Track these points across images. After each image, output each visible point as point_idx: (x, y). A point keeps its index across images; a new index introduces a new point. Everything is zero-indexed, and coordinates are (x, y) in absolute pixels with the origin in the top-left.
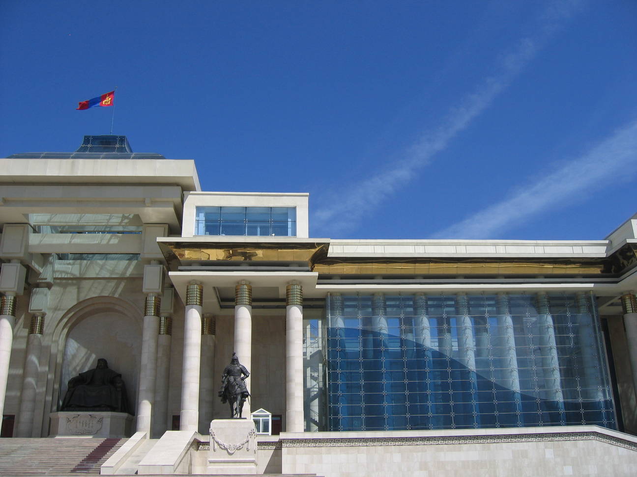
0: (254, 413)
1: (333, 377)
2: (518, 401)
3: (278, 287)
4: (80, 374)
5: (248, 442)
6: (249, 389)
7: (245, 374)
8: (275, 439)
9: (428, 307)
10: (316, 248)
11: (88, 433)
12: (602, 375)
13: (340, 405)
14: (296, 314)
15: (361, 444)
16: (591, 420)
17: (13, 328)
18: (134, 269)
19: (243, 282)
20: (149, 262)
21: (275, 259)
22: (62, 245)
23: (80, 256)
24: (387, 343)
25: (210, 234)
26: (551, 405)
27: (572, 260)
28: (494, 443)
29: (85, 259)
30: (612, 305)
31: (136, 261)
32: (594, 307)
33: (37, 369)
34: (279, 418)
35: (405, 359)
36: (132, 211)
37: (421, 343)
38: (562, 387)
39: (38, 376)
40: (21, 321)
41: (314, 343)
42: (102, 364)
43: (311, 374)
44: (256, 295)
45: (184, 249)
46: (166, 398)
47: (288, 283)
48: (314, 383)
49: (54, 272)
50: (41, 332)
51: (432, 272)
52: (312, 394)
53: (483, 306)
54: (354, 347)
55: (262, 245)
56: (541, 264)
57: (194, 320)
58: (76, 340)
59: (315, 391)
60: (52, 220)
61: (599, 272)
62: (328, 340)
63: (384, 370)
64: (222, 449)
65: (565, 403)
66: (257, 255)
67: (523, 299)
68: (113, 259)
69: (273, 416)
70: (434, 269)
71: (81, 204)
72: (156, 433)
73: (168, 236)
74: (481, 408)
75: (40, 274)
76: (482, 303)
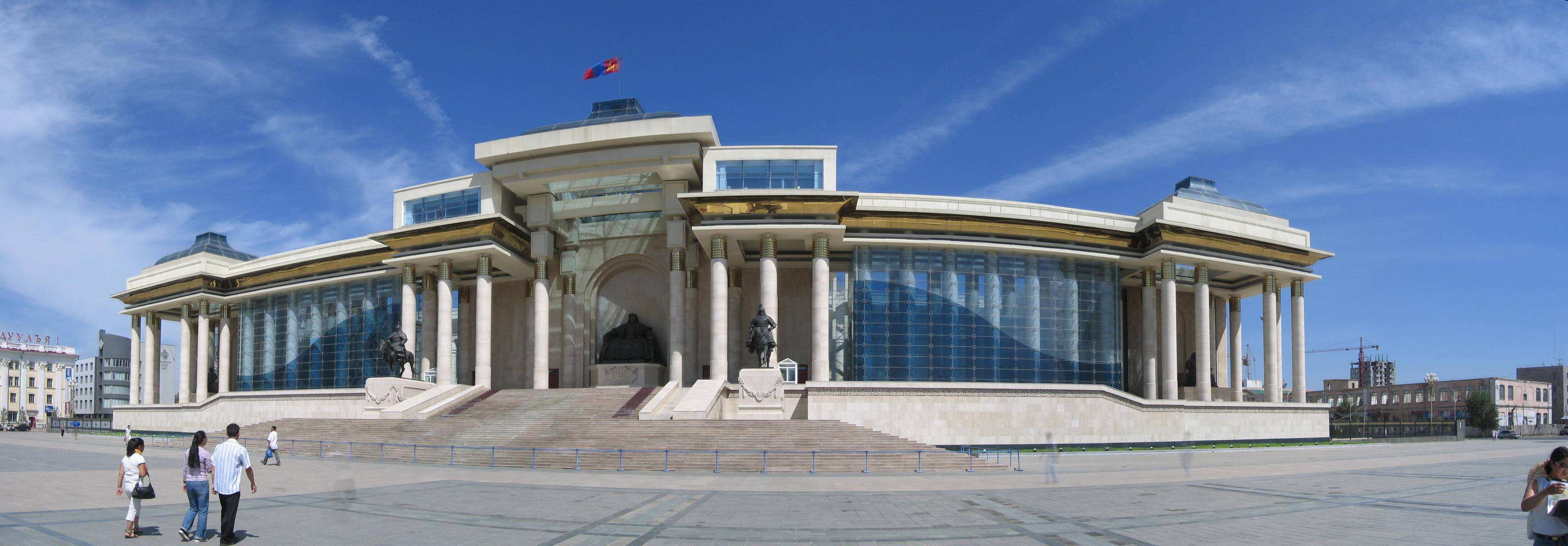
0: (781, 363)
1: (859, 328)
2: (1037, 359)
3: (804, 240)
4: (613, 329)
5: (775, 390)
6: (775, 339)
7: (771, 325)
8: (802, 387)
9: (957, 263)
10: (844, 201)
11: (625, 383)
12: (1115, 340)
13: (865, 356)
14: (822, 266)
15: (884, 393)
16: (1100, 380)
17: (548, 291)
18: (656, 225)
19: (768, 235)
20: (671, 218)
21: (801, 212)
22: (584, 209)
23: (602, 218)
24: (913, 296)
25: (732, 188)
26: (1067, 365)
27: (1102, 231)
28: (1012, 396)
29: (607, 220)
30: (1133, 277)
31: (658, 218)
32: (1116, 278)
33: (573, 325)
34: (805, 368)
35: (931, 313)
36: (649, 170)
37: (948, 298)
38: (1079, 348)
39: (575, 333)
40: (555, 283)
41: (840, 295)
42: (633, 318)
43: (837, 326)
44: (781, 247)
45: (705, 204)
46: (696, 349)
47: (814, 235)
48: (840, 334)
49: (579, 234)
50: (574, 292)
51: (964, 229)
52: (838, 345)
53: (1012, 266)
54: (881, 300)
55: (787, 198)
56: (1073, 231)
57: (720, 273)
58: (607, 297)
59: (841, 342)
60: (572, 187)
61: (1127, 246)
62: (854, 292)
63: (909, 323)
64: (750, 396)
65: (1080, 363)
66: (782, 208)
67: (1052, 262)
68: (635, 218)
69: (798, 366)
70: (966, 226)
71: (598, 168)
72: (688, 382)
73: (689, 192)
74: (1002, 364)
75: (567, 238)
76: (1011, 263)
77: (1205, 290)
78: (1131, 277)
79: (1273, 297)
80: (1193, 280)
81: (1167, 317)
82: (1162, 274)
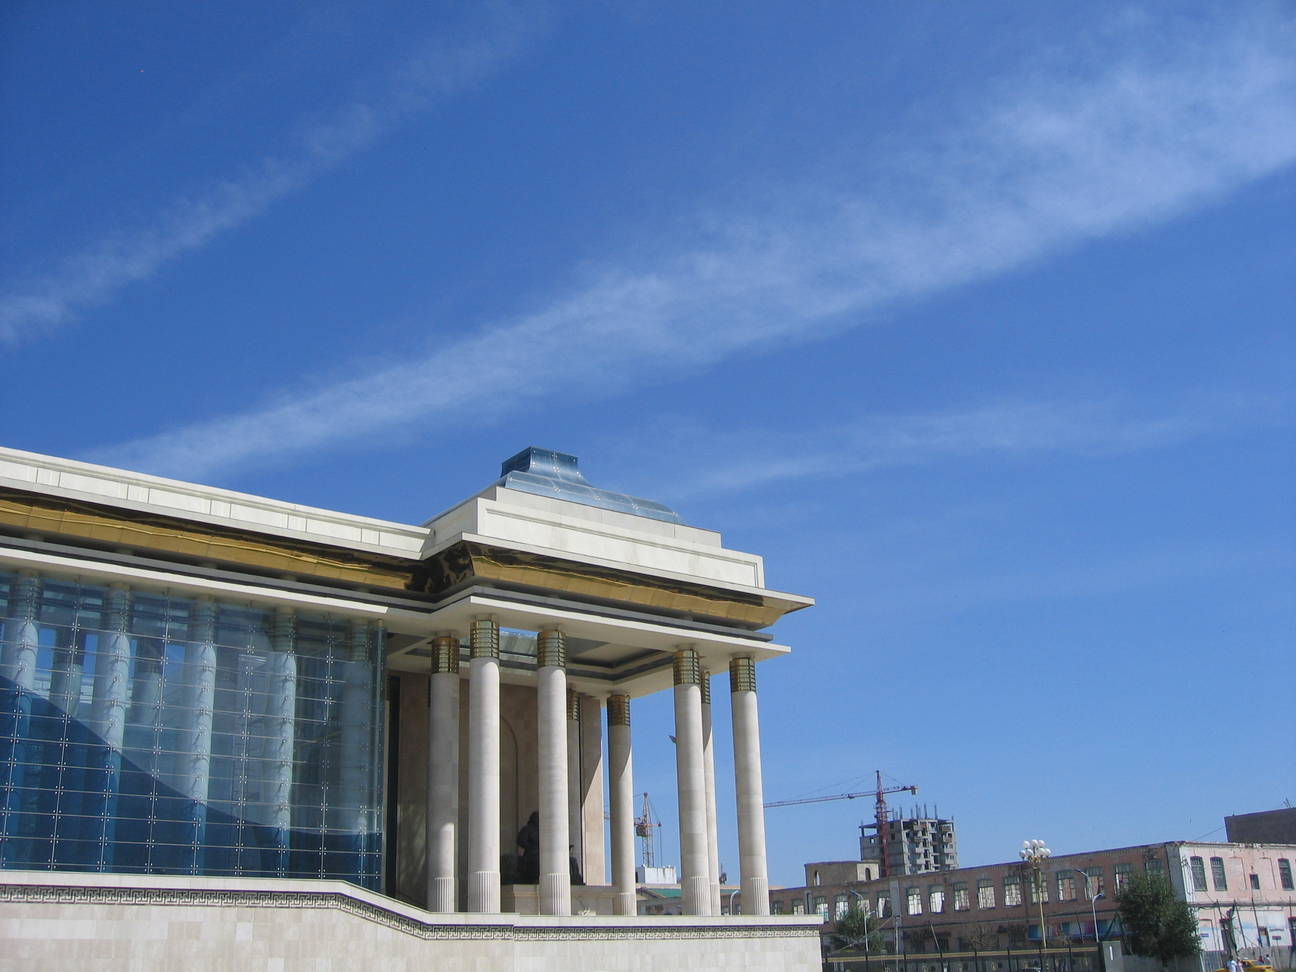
2: (200, 822)
9: (41, 602)
12: (371, 785)
16: (338, 868)
26: (266, 836)
27: (356, 554)
28: (135, 904)
30: (414, 652)
32: (379, 652)
37: (12, 679)
38: (293, 800)
51: (64, 530)
53: (161, 618)
56: (296, 552)
61: (402, 587)
65: (292, 833)
67: (247, 616)
74: (120, 831)
76: (161, 611)
77: (559, 680)
78: (407, 653)
79: (695, 693)
80: (535, 661)
81: (480, 736)
82: (472, 647)
